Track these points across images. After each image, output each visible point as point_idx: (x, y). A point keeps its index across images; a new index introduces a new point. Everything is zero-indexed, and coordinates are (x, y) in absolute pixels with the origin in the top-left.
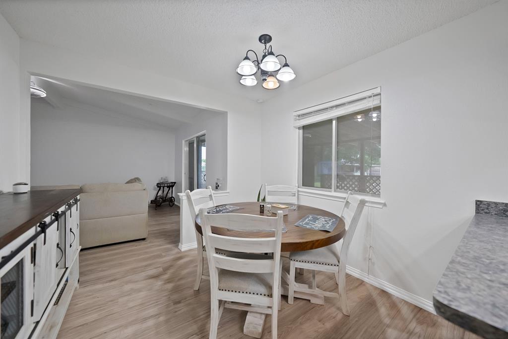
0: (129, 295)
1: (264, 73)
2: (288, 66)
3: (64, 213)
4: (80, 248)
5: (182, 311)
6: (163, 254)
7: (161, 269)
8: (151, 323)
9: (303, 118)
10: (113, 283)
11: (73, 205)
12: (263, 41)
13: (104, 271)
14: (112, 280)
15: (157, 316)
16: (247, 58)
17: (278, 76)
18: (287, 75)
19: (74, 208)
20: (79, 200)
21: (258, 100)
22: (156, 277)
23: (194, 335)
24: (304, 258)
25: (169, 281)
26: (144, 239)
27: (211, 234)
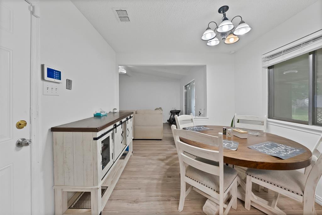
0: (149, 165)
1: (223, 34)
2: (244, 22)
3: (125, 121)
4: (133, 138)
5: (171, 182)
6: (168, 150)
7: (165, 157)
8: (155, 182)
9: (272, 59)
10: (144, 157)
11: (129, 119)
12: (221, 12)
13: (143, 151)
14: (144, 156)
15: (159, 179)
16: (208, 28)
17: (235, 33)
18: (242, 30)
19: (129, 120)
20: (132, 117)
21: (230, 52)
22: (162, 160)
23: (174, 198)
24: (260, 176)
25: (167, 164)
26: (161, 140)
27: (179, 141)
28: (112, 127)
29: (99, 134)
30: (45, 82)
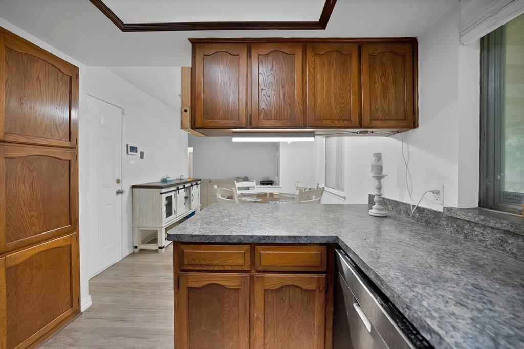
3: (189, 187)
11: (195, 185)
27: (220, 197)
28: (175, 188)
29: (164, 190)
30: (129, 156)
